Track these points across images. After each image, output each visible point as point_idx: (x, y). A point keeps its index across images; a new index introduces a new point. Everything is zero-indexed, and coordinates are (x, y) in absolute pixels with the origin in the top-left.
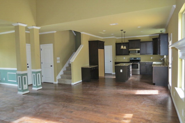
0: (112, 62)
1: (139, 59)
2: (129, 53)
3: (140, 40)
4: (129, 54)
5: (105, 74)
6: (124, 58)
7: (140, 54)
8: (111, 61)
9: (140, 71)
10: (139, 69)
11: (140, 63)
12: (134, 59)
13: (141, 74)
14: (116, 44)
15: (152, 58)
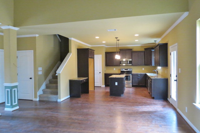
0: (101, 73)
1: (130, 70)
2: (120, 64)
3: (132, 49)
4: (120, 65)
5: (95, 87)
6: (115, 69)
7: (132, 65)
8: (100, 73)
9: (132, 83)
10: (131, 81)
11: (132, 74)
12: (125, 70)
13: (133, 86)
14: (105, 53)
15: (143, 69)
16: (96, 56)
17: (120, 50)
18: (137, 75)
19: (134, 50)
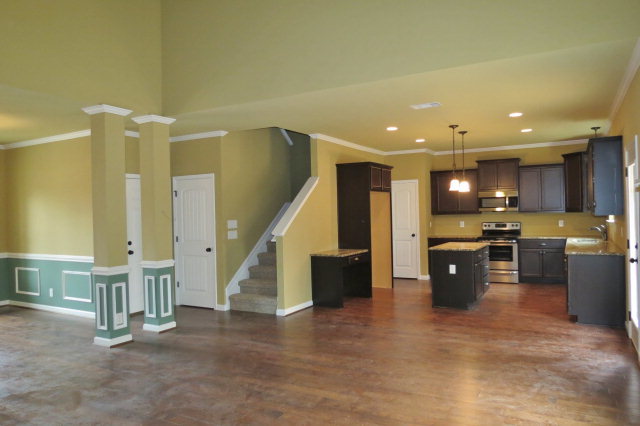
0: (418, 236)
1: (515, 228)
2: (480, 206)
3: (518, 160)
4: (480, 210)
5: (393, 278)
6: (462, 224)
7: (520, 211)
8: (413, 235)
9: (520, 270)
10: (515, 264)
11: (518, 242)
12: (497, 226)
13: (522, 280)
14: (432, 173)
15: (561, 224)
16: (395, 185)
17: (478, 162)
18: (536, 243)
19: (527, 161)
